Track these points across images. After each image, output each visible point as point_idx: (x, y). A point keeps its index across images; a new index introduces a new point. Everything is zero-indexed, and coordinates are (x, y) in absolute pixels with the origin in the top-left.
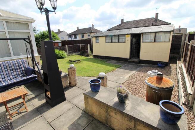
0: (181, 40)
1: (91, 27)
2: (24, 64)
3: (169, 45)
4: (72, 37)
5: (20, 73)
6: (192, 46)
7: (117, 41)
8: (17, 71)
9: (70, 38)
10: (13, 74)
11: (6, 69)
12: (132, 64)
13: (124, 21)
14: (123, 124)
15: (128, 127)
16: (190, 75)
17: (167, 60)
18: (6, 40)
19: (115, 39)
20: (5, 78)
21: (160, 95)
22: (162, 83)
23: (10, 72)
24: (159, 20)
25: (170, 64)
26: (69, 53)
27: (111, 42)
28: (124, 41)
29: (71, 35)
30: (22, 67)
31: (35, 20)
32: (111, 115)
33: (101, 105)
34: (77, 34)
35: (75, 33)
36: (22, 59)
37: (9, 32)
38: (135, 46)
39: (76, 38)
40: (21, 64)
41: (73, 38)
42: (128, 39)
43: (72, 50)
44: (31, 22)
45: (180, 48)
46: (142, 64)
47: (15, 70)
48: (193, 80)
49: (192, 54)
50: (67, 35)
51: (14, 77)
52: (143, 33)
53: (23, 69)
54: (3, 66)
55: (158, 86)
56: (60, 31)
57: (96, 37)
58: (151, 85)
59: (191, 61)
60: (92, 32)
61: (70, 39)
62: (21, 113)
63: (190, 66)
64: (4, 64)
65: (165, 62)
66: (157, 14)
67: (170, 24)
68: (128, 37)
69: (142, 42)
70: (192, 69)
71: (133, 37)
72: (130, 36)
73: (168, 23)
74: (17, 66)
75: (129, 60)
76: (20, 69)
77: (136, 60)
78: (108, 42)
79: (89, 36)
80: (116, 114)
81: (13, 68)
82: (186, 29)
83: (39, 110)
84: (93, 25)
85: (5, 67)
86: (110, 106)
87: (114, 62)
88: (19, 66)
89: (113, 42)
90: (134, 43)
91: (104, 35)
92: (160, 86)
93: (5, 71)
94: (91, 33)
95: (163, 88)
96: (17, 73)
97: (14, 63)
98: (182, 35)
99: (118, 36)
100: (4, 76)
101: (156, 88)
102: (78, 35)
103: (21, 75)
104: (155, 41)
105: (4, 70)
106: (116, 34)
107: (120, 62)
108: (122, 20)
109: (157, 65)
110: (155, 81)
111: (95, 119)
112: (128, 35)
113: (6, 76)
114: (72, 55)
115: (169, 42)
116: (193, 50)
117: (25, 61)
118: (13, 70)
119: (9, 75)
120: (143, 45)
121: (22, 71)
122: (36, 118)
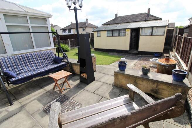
0: (173, 34)
1: (86, 21)
2: (52, 54)
3: (164, 38)
4: (66, 31)
5: (50, 61)
6: (185, 38)
7: (118, 34)
8: (48, 60)
9: (64, 32)
10: (45, 62)
11: (40, 59)
12: (132, 55)
13: (118, 16)
14: (148, 87)
15: (151, 88)
16: (184, 60)
17: (162, 51)
18: (30, 34)
19: (116, 33)
20: (40, 65)
21: (168, 69)
22: (170, 62)
23: (43, 61)
24: (151, 15)
25: (164, 54)
26: (71, 47)
27: (112, 35)
28: (124, 35)
29: (65, 29)
30: (51, 56)
31: (52, 16)
32: (139, 83)
33: (131, 78)
34: (71, 29)
35: (69, 28)
36: (50, 50)
37: (31, 26)
38: (134, 39)
39: (70, 32)
40: (50, 54)
41: (67, 33)
42: (128, 33)
43: (73, 44)
44: (49, 17)
45: (172, 41)
46: (141, 55)
47: (46, 59)
48: (187, 62)
49: (185, 44)
50: (61, 30)
51: (46, 64)
52: (142, 28)
53: (52, 58)
54: (38, 55)
55: (167, 64)
56: (53, 25)
57: (97, 31)
58: (162, 63)
59: (184, 49)
60: (87, 27)
61: (64, 34)
62: (66, 89)
63: (183, 53)
64: (38, 54)
65: (160, 53)
66: (149, 10)
67: (161, 19)
68: (128, 31)
69: (141, 36)
70: (185, 55)
71: (133, 31)
72: (130, 30)
73: (159, 18)
74: (47, 55)
75: (129, 52)
76: (49, 58)
77: (135, 52)
78: (109, 36)
79: (84, 30)
80: (142, 82)
81: (45, 57)
82: (174, 23)
83: (79, 86)
84: (87, 20)
85: (39, 56)
86: (139, 77)
87: (115, 53)
88: (49, 56)
89: (114, 35)
90: (133, 37)
91: (105, 29)
92: (169, 64)
93: (40, 60)
94: (85, 27)
95: (171, 65)
96: (48, 61)
97: (45, 53)
98: (174, 29)
99: (119, 30)
100: (40, 64)
101: (166, 65)
102: (73, 30)
103: (51, 63)
104: (152, 35)
105: (38, 59)
106: (117, 29)
107: (121, 54)
108: (116, 15)
109: (154, 55)
110: (165, 61)
111: (124, 89)
112: (128, 30)
113: (41, 64)
114: (74, 49)
115: (164, 35)
116: (186, 41)
117: (52, 52)
118: (45, 60)
119: (43, 63)
120: (141, 38)
121: (52, 60)
122: (81, 91)
